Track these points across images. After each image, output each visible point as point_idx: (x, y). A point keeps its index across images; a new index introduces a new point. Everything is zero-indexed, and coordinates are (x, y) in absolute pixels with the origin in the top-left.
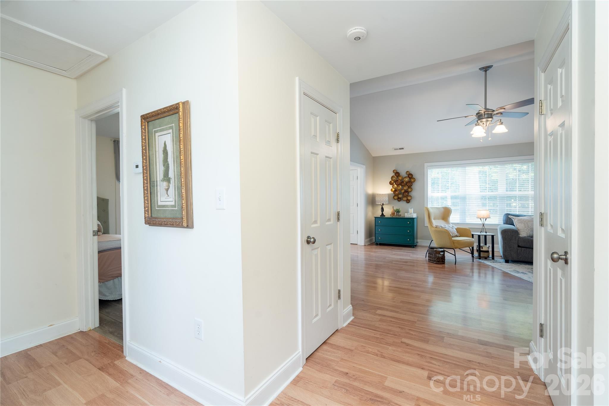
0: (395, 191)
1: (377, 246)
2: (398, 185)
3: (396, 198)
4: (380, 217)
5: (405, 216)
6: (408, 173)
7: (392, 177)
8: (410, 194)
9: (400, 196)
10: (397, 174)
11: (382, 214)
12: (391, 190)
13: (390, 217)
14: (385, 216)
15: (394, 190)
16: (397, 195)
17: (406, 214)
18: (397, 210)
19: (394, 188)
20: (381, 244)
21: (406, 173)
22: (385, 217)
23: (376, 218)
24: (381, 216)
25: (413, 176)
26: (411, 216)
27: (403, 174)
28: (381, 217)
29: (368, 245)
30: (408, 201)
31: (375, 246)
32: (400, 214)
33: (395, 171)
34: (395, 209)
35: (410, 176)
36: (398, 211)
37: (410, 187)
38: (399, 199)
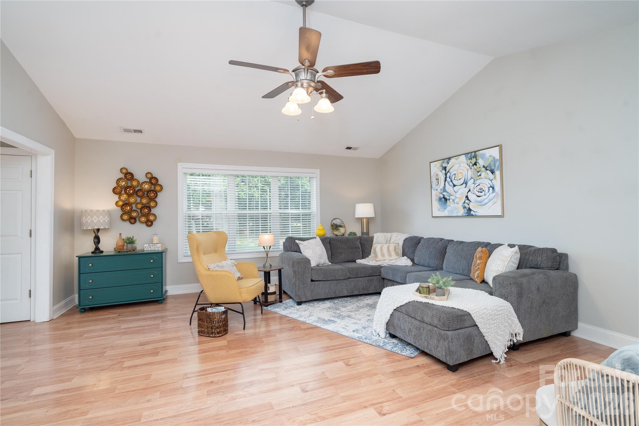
0: (123, 205)
1: (83, 315)
2: (130, 195)
3: (125, 217)
4: (91, 255)
5: (145, 249)
6: (149, 176)
7: (118, 180)
8: (153, 211)
9: (134, 214)
10: (129, 175)
11: (97, 249)
12: (117, 203)
13: (113, 254)
14: (102, 252)
15: (121, 203)
16: (129, 213)
17: (145, 245)
18: (128, 239)
19: (122, 200)
20: (93, 309)
21: (146, 175)
22: (104, 254)
23: (81, 258)
24: (93, 253)
25: (158, 181)
26: (156, 249)
27: (141, 176)
28: (93, 255)
29: (62, 315)
30: (149, 223)
31: (78, 317)
32: (134, 245)
33: (124, 171)
34: (124, 237)
35: (153, 180)
36: (131, 241)
37: (153, 199)
38: (132, 220)
